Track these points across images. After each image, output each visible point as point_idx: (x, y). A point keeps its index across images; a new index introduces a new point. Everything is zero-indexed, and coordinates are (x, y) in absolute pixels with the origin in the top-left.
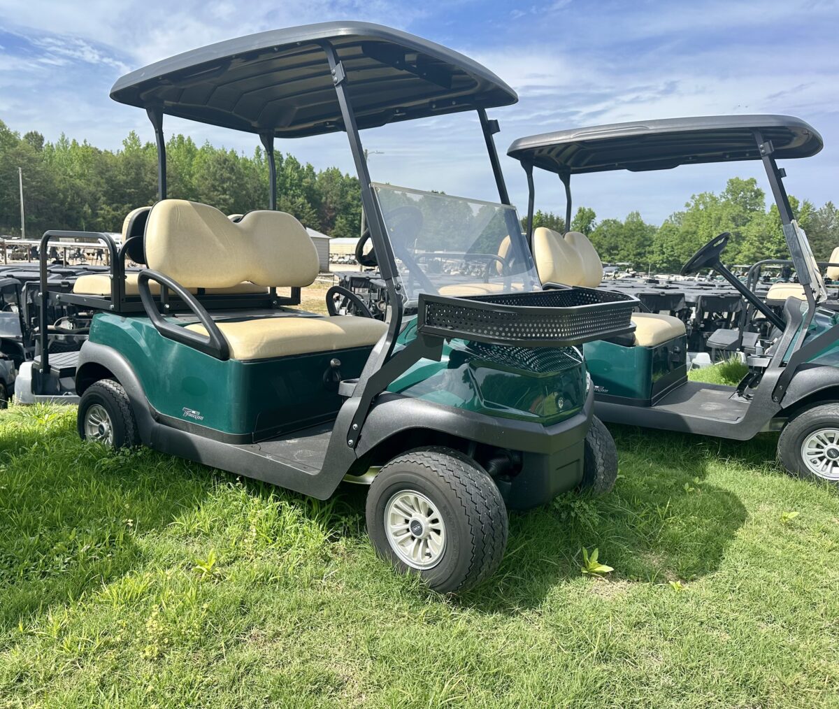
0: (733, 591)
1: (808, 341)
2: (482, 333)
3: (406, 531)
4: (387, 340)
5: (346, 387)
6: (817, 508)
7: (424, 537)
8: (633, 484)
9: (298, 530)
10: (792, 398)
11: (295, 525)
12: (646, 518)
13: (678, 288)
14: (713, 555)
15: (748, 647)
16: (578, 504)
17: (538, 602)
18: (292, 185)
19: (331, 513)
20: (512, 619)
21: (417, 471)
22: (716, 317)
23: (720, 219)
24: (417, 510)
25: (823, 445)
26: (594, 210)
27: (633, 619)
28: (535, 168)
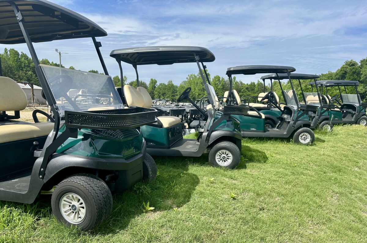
0: (194, 207)
1: (214, 122)
2: (96, 126)
3: (70, 210)
4: (54, 131)
5: (37, 153)
6: (220, 175)
7: (78, 211)
8: (164, 176)
9: (20, 219)
10: (211, 141)
11: (18, 217)
12: (168, 187)
13: (184, 107)
14: (188, 196)
15: (198, 225)
16: (143, 187)
17: (126, 226)
18: (25, 66)
19: (37, 208)
20: (116, 235)
21: (72, 185)
22: (197, 117)
23: (197, 83)
24: (74, 200)
25: (221, 155)
26: (156, 79)
27: (161, 225)
28: (122, 62)
